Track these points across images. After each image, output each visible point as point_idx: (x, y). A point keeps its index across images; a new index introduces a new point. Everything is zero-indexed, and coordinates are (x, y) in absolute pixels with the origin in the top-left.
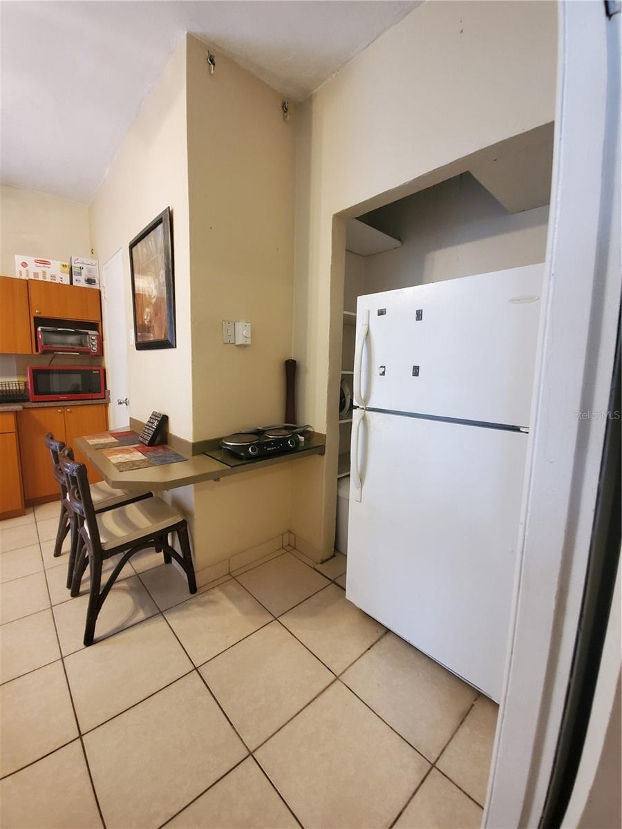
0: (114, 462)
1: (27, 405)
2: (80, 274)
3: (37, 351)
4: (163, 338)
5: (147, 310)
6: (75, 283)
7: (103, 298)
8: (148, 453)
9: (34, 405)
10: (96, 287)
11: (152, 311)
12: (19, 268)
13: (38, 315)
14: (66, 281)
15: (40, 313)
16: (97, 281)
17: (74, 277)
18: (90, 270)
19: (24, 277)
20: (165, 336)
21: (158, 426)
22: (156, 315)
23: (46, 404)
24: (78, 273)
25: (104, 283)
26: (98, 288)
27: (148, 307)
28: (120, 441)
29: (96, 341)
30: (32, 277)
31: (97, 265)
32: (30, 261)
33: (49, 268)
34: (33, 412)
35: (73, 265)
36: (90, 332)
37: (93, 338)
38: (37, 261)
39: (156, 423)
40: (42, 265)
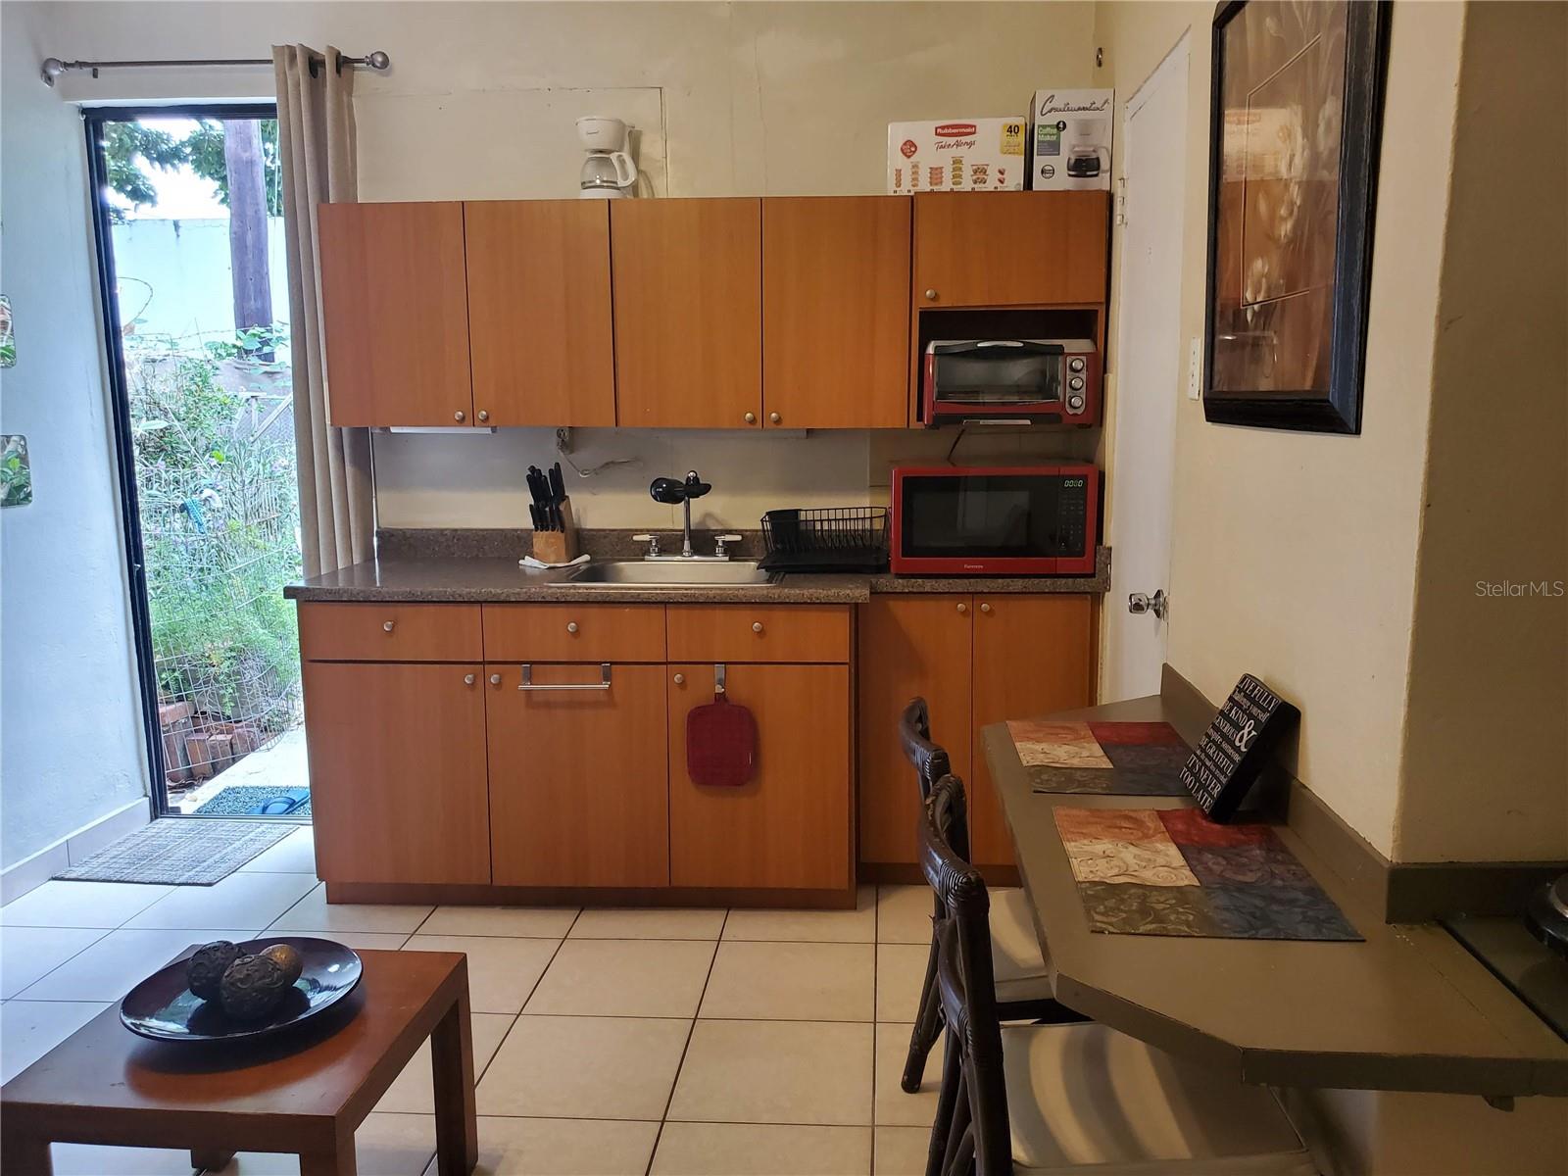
0: (1082, 871)
1: (885, 582)
2: (1054, 148)
3: (920, 418)
4: (1308, 386)
5: (1259, 266)
6: (1039, 183)
7: (1117, 220)
8: (1208, 857)
9: (900, 584)
10: (1100, 183)
11: (1276, 274)
12: (896, 160)
13: (932, 304)
14: (1014, 181)
15: (935, 298)
16: (1105, 164)
17: (1039, 162)
18: (1085, 130)
19: (906, 189)
20: (1318, 378)
21: (1255, 745)
22: (1291, 286)
23: (929, 585)
24: (1049, 143)
25: (1124, 167)
26: (1107, 188)
27: (1262, 253)
28: (1119, 769)
29: (1083, 375)
30: (925, 186)
31: (1108, 107)
32: (923, 131)
33: (970, 144)
34: (897, 607)
35: (1039, 120)
36: (1071, 345)
37: (1078, 365)
38: (940, 131)
39: (1248, 732)
40: (952, 140)
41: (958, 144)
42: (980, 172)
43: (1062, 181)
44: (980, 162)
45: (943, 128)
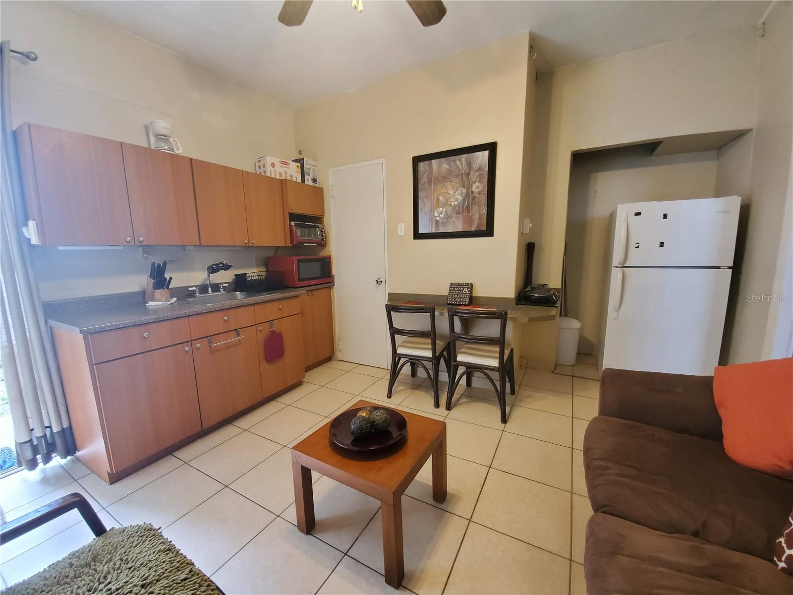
2: (309, 174)
3: (292, 242)
6: (306, 182)
7: (324, 195)
10: (318, 185)
12: (270, 168)
13: (290, 211)
14: (299, 180)
15: (293, 210)
16: (319, 180)
17: (306, 177)
18: (315, 171)
19: (273, 176)
26: (320, 187)
31: (318, 167)
32: (277, 161)
33: (288, 168)
35: (305, 166)
36: (320, 226)
37: (323, 230)
39: (467, 289)
40: (284, 166)
41: (286, 167)
42: (291, 176)
43: (310, 183)
44: (291, 173)
45: (282, 161)
